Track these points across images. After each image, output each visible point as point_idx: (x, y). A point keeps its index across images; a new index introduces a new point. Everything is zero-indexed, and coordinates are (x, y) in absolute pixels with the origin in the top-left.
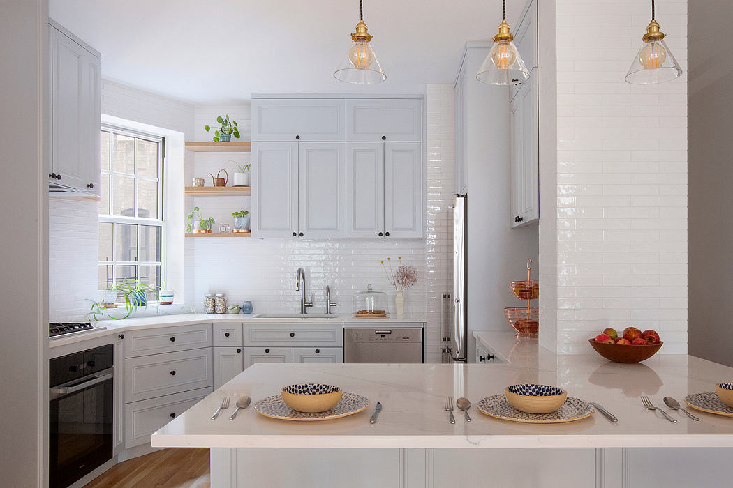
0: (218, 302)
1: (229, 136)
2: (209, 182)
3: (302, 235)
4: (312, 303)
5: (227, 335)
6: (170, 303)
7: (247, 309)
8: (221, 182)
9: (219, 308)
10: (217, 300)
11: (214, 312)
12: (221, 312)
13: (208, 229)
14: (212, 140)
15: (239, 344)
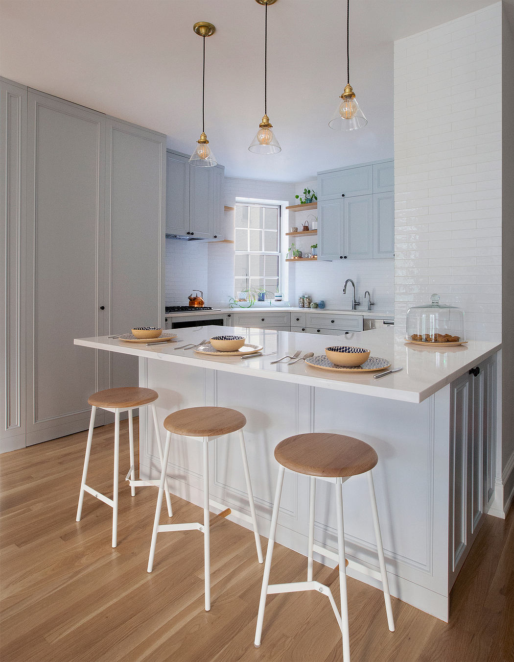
0: (305, 301)
1: (310, 200)
2: (301, 229)
3: (345, 257)
4: (359, 303)
5: (298, 319)
6: (280, 300)
7: (321, 305)
8: (306, 228)
9: (306, 305)
10: (305, 299)
11: (303, 307)
12: (307, 306)
13: (300, 256)
14: (300, 204)
15: (304, 326)
